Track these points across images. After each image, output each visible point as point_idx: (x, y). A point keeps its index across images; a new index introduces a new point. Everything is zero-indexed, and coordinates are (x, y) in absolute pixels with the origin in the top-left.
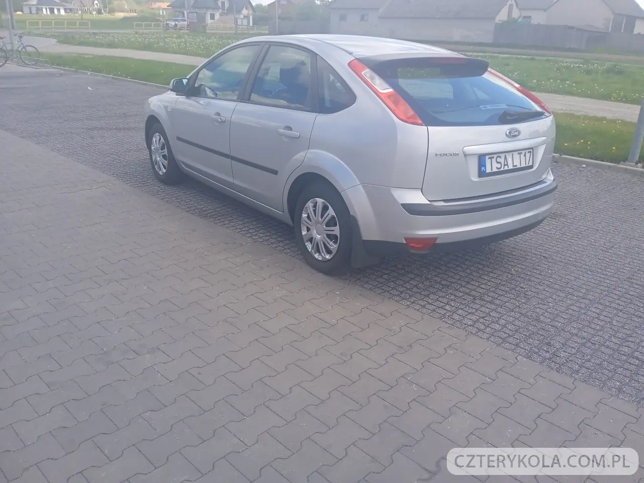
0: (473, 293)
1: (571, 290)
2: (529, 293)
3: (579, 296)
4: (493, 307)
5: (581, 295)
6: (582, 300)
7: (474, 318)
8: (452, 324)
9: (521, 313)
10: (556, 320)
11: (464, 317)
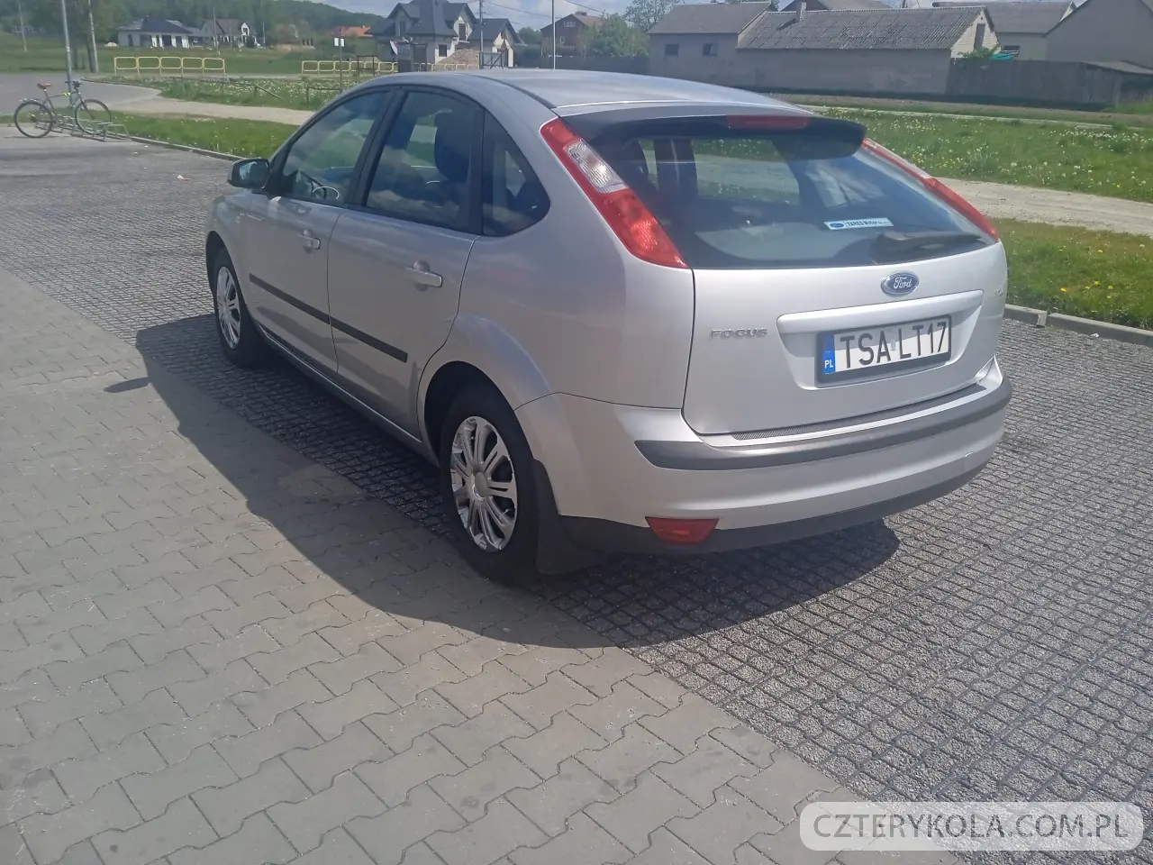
0: (813, 635)
1: (1034, 634)
2: (939, 638)
3: (1054, 650)
4: (850, 673)
5: (1057, 646)
6: (1056, 661)
7: (801, 702)
8: (747, 721)
9: (912, 694)
10: (992, 712)
11: (777, 700)
